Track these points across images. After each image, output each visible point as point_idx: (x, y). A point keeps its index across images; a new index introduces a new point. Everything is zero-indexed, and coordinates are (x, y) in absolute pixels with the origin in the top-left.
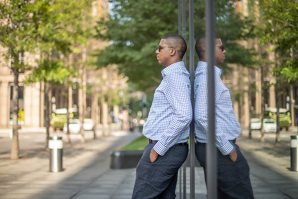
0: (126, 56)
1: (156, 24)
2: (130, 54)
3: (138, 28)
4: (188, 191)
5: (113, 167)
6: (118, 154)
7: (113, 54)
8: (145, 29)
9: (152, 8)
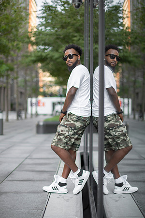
1: (70, 33)
3: (57, 35)
5: (38, 132)
6: (41, 124)
7: (39, 54)
8: (62, 36)
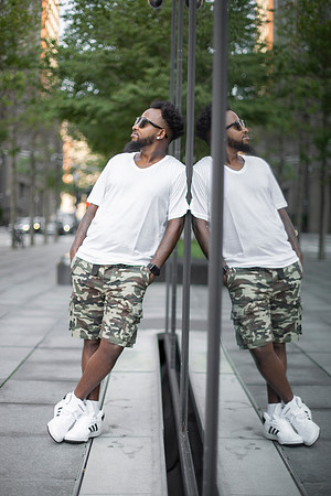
0: (88, 105)
2: (94, 103)
4: (179, 316)
5: (61, 281)
7: (68, 103)
9: (132, 31)
